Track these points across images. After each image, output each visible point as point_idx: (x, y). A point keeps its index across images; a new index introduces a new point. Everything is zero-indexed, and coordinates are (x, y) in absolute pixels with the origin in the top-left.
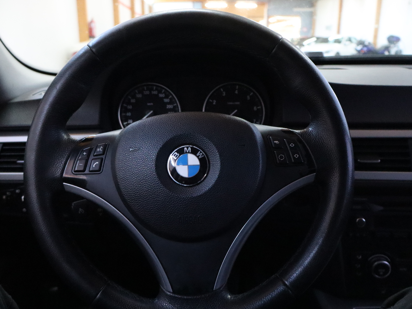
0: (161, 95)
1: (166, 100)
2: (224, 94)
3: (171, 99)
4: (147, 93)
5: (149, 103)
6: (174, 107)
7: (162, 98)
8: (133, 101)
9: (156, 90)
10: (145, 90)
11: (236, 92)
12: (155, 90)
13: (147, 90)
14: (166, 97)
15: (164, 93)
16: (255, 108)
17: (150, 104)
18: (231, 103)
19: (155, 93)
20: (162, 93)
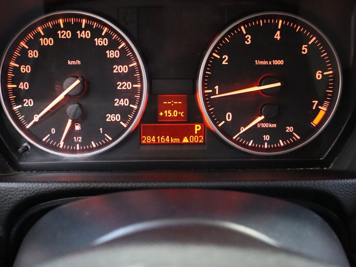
0: (99, 42)
1: (112, 54)
2: (249, 42)
3: (123, 51)
4: (67, 34)
5: (71, 60)
6: (132, 70)
7: (104, 49)
8: (33, 54)
9: (88, 27)
10: (61, 30)
11: (278, 36)
12: (85, 30)
13: (65, 29)
14: (113, 45)
15: (107, 35)
16: (319, 75)
17: (73, 63)
18: (265, 63)
19: (85, 35)
20: (103, 37)
